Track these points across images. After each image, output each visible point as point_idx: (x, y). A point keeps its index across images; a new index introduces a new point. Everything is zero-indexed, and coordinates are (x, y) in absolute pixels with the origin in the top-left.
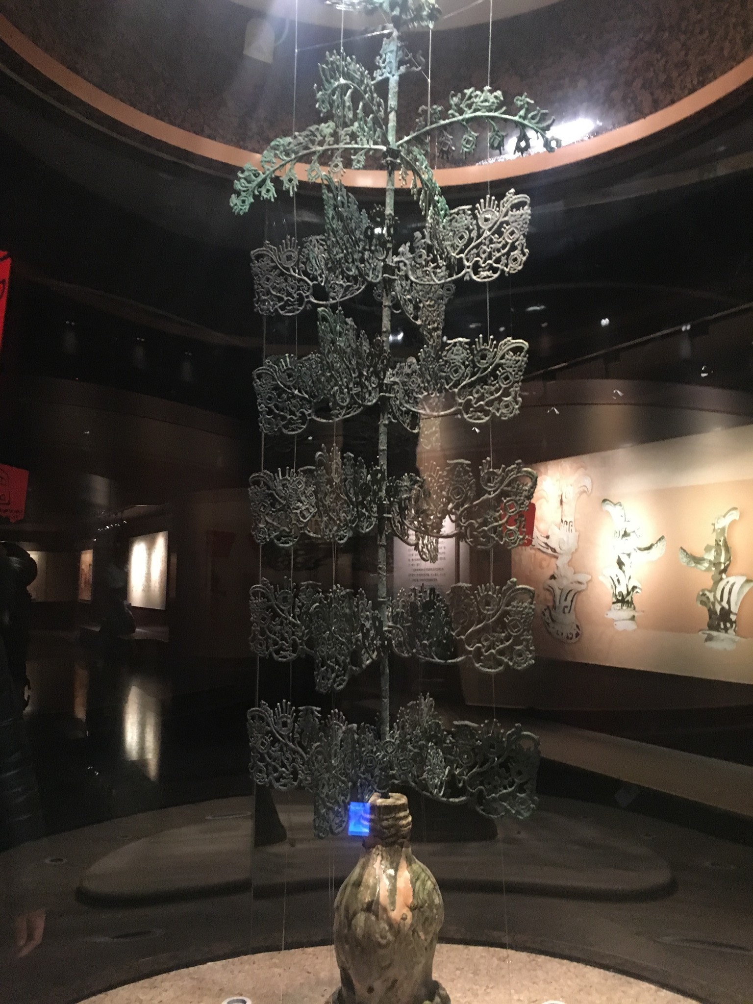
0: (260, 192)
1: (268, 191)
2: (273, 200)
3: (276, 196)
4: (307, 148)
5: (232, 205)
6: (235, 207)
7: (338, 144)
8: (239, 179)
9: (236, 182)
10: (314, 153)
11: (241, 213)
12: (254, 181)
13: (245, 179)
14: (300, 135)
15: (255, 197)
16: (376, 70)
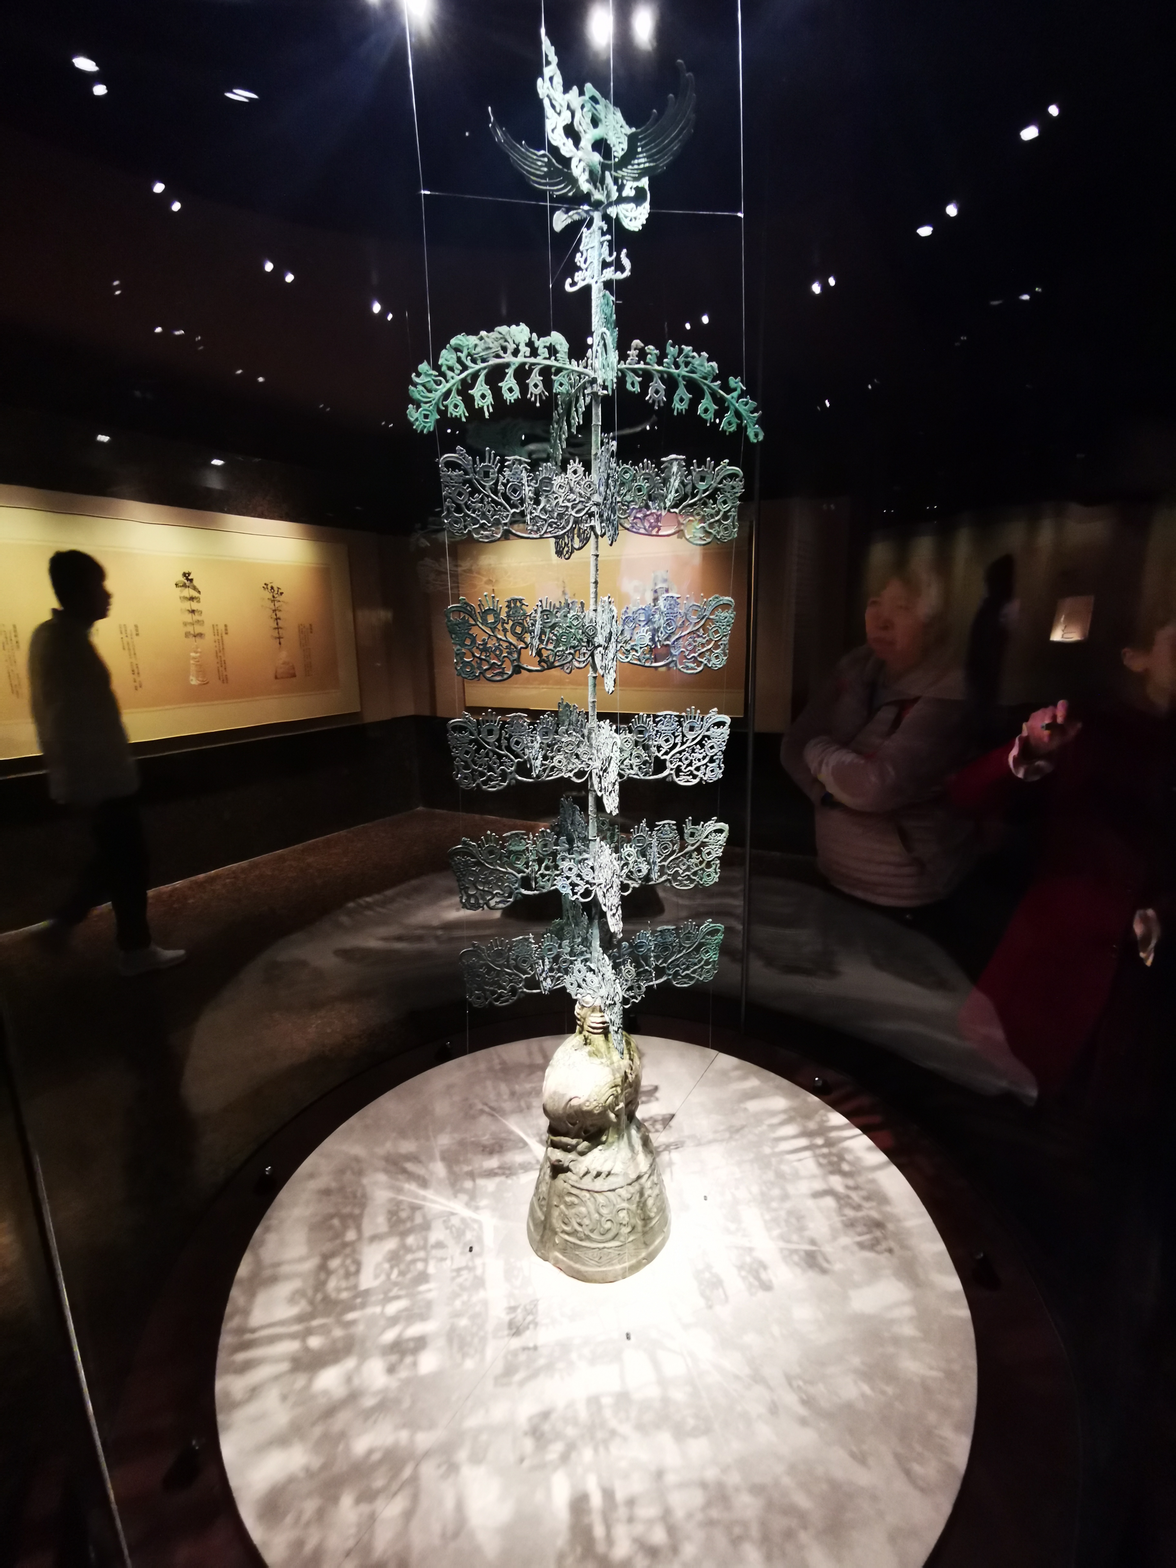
0: (446, 407)
1: (456, 406)
2: (464, 420)
3: (467, 414)
4: (498, 356)
5: (412, 420)
6: (417, 423)
7: (535, 357)
8: (415, 385)
9: (411, 388)
10: (508, 365)
11: (425, 431)
12: (436, 391)
13: (424, 385)
14: (488, 337)
15: (439, 411)
16: (578, 271)
